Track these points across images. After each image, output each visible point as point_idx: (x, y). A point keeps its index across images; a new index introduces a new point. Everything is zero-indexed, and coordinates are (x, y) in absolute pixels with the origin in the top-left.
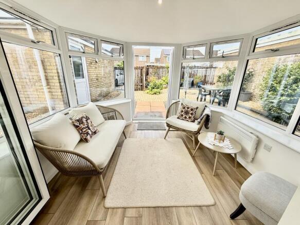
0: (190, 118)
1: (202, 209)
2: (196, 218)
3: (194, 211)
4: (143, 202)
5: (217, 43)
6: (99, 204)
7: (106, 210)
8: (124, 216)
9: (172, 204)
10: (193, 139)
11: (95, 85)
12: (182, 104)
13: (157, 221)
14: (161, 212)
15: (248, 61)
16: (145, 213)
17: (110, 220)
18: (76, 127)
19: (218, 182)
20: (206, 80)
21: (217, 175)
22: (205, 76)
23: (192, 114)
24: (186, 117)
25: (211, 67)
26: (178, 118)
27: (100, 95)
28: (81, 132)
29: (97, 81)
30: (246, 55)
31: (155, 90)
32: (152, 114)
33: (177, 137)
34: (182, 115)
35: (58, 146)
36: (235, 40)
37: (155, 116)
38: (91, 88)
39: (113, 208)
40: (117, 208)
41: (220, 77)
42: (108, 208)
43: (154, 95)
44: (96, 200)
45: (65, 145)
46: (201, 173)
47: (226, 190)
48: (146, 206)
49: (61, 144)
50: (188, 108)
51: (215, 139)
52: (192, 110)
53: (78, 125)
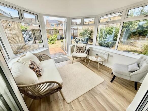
0: (81, 51)
1: (102, 84)
2: (103, 87)
3: (101, 86)
4: (83, 92)
5: (86, 18)
6: (64, 104)
7: (69, 104)
8: (79, 102)
9: (93, 87)
10: (85, 60)
11: (13, 42)
12: (77, 46)
13: (93, 96)
14: (91, 92)
15: (98, 26)
16: (86, 95)
17: (75, 107)
18: (32, 68)
19: (101, 73)
20: (74, 35)
21: (99, 71)
22: (74, 33)
23: (82, 50)
24: (80, 52)
25: (77, 29)
26: (76, 53)
27: (18, 48)
28: (36, 71)
29: (13, 39)
30: (97, 23)
31: (53, 42)
32: (58, 54)
33: (77, 62)
34: (78, 51)
35: (33, 83)
36: (93, 17)
37: (60, 54)
38: (11, 45)
39: (72, 101)
40: (74, 101)
41: (80, 33)
42: (70, 103)
43: (53, 45)
44: (61, 103)
45: (36, 81)
46: (94, 72)
47: (104, 74)
48: (84, 93)
49: (34, 81)
50: (80, 47)
51: (95, 57)
52: (82, 48)
53: (33, 67)
